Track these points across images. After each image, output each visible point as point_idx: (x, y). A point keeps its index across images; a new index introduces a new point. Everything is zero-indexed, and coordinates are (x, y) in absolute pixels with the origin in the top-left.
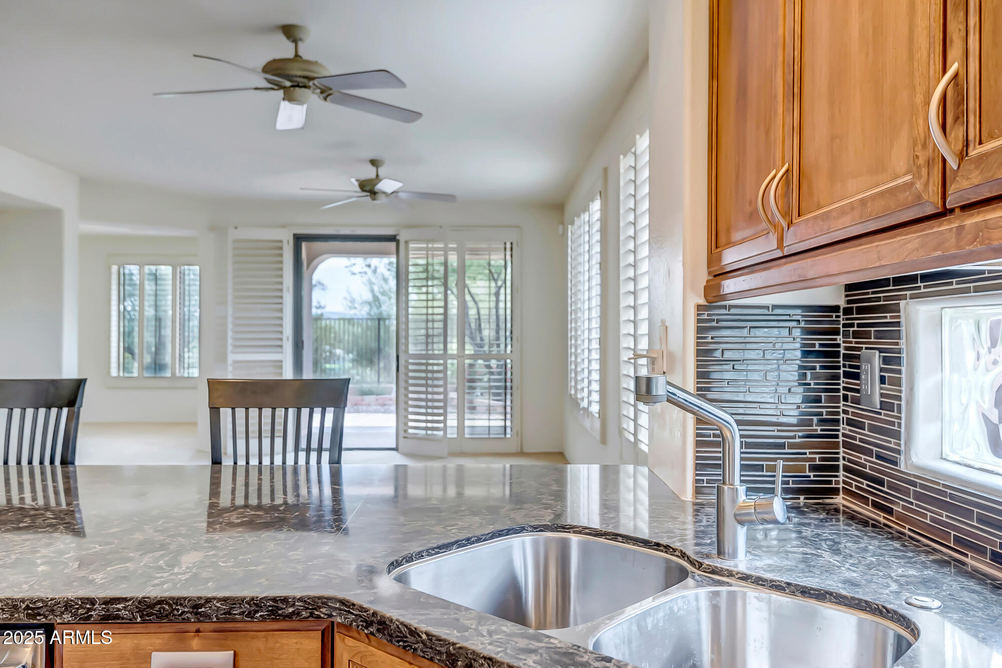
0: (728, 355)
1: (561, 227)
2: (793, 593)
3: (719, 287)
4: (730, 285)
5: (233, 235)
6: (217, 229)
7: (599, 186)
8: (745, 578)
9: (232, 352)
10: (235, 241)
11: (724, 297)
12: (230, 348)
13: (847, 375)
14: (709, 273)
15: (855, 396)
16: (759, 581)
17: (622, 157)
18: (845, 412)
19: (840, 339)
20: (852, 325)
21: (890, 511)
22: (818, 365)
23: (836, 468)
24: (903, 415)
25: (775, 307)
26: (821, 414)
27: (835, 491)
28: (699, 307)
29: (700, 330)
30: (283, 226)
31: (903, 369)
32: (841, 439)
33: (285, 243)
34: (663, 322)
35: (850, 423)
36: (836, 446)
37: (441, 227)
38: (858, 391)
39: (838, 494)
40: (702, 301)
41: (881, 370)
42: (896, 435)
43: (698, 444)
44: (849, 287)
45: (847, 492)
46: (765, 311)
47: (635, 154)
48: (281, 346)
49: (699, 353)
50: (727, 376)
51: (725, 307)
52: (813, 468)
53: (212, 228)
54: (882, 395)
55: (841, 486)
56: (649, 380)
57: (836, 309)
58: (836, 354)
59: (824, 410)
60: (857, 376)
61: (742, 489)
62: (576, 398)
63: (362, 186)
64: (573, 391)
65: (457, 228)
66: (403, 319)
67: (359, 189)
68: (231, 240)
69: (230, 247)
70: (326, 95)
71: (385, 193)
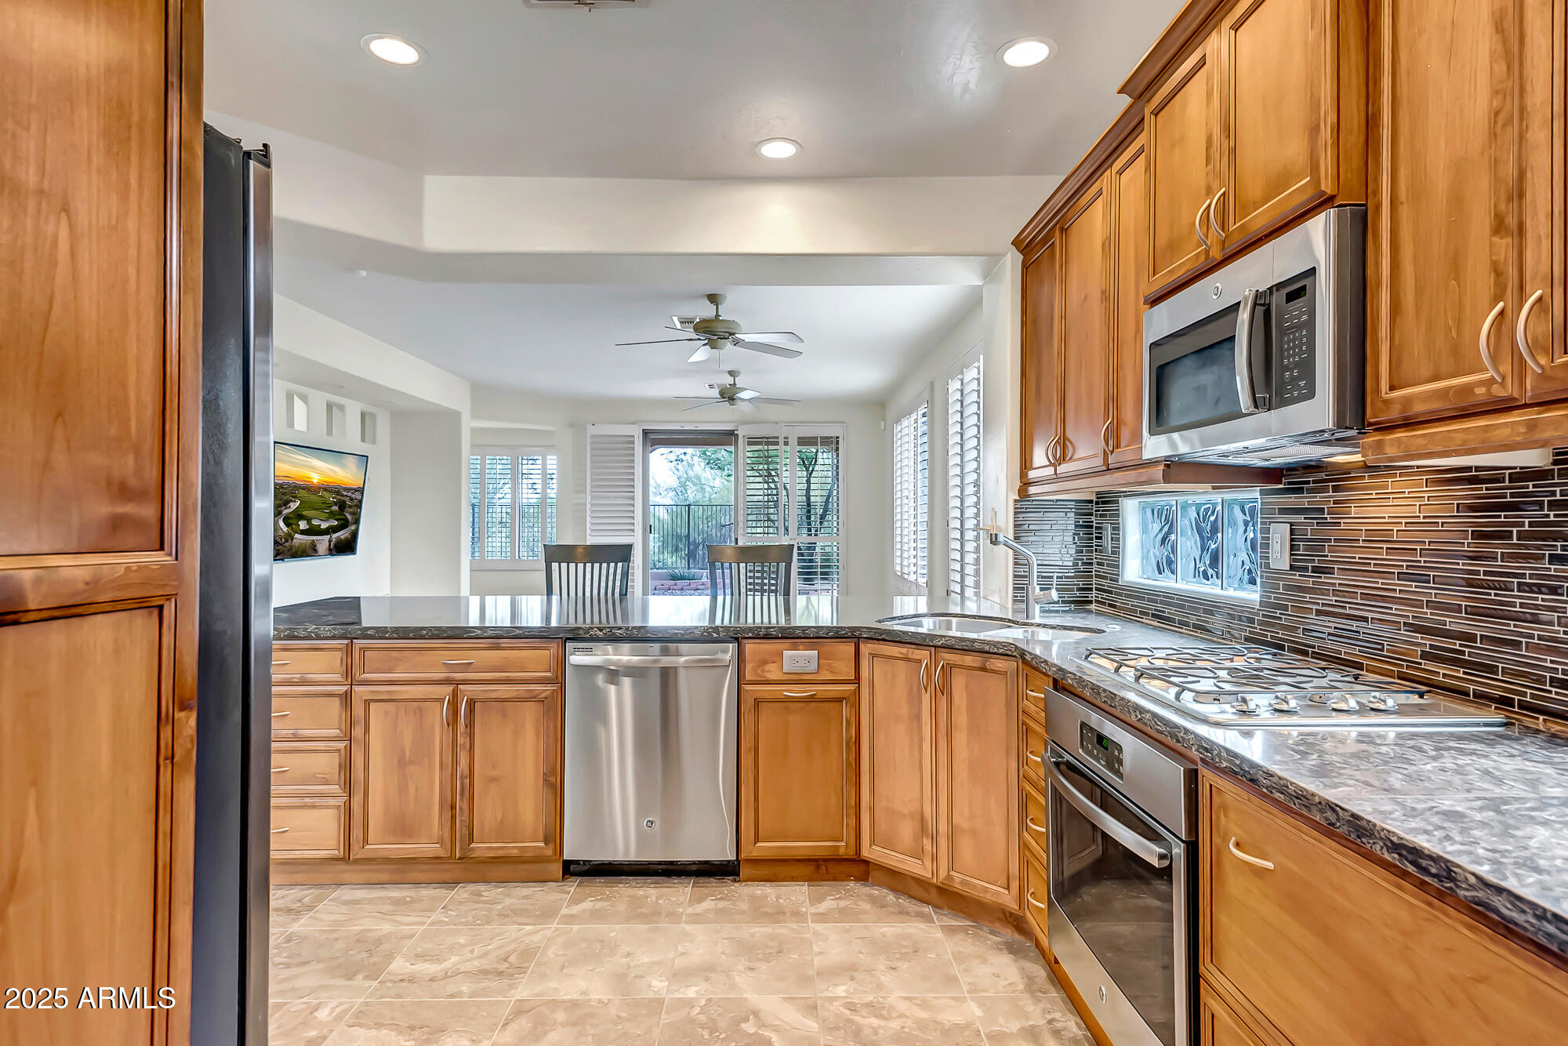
0: (1031, 527)
1: (883, 423)
2: (1060, 629)
3: (1027, 490)
4: (1032, 490)
5: (591, 430)
6: (576, 426)
7: (926, 396)
8: (1039, 625)
9: (590, 535)
10: (592, 436)
11: (1029, 496)
12: (588, 531)
13: (1097, 538)
14: (1021, 482)
15: (1100, 549)
16: (1045, 626)
17: (950, 380)
18: (1096, 558)
19: (1093, 518)
20: (1099, 511)
21: (1114, 606)
22: (1081, 533)
23: (1091, 589)
24: (1120, 556)
25: (1057, 500)
26: (1083, 559)
27: (1090, 602)
28: (1016, 501)
29: (1015, 513)
30: (634, 423)
31: (1121, 533)
32: (1094, 573)
33: (636, 437)
34: (993, 509)
35: (1098, 563)
36: (1091, 577)
37: (776, 424)
38: (1101, 546)
39: (1092, 603)
40: (1018, 498)
41: (1112, 534)
42: (1117, 567)
43: (1015, 576)
44: (1098, 493)
45: (1097, 602)
46: (1052, 503)
47: (962, 380)
48: (633, 530)
49: (1016, 526)
50: (1031, 539)
51: (1029, 501)
52: (1079, 589)
53: (571, 425)
54: (1112, 547)
55: (1094, 598)
56: (996, 535)
57: (1091, 502)
58: (1091, 527)
59: (1085, 558)
60: (1100, 538)
61: (1038, 588)
62: (903, 573)
63: (722, 394)
64: (898, 568)
65: (790, 424)
66: (741, 506)
67: (719, 396)
68: (589, 435)
69: (589, 441)
70: (736, 343)
71: (742, 399)
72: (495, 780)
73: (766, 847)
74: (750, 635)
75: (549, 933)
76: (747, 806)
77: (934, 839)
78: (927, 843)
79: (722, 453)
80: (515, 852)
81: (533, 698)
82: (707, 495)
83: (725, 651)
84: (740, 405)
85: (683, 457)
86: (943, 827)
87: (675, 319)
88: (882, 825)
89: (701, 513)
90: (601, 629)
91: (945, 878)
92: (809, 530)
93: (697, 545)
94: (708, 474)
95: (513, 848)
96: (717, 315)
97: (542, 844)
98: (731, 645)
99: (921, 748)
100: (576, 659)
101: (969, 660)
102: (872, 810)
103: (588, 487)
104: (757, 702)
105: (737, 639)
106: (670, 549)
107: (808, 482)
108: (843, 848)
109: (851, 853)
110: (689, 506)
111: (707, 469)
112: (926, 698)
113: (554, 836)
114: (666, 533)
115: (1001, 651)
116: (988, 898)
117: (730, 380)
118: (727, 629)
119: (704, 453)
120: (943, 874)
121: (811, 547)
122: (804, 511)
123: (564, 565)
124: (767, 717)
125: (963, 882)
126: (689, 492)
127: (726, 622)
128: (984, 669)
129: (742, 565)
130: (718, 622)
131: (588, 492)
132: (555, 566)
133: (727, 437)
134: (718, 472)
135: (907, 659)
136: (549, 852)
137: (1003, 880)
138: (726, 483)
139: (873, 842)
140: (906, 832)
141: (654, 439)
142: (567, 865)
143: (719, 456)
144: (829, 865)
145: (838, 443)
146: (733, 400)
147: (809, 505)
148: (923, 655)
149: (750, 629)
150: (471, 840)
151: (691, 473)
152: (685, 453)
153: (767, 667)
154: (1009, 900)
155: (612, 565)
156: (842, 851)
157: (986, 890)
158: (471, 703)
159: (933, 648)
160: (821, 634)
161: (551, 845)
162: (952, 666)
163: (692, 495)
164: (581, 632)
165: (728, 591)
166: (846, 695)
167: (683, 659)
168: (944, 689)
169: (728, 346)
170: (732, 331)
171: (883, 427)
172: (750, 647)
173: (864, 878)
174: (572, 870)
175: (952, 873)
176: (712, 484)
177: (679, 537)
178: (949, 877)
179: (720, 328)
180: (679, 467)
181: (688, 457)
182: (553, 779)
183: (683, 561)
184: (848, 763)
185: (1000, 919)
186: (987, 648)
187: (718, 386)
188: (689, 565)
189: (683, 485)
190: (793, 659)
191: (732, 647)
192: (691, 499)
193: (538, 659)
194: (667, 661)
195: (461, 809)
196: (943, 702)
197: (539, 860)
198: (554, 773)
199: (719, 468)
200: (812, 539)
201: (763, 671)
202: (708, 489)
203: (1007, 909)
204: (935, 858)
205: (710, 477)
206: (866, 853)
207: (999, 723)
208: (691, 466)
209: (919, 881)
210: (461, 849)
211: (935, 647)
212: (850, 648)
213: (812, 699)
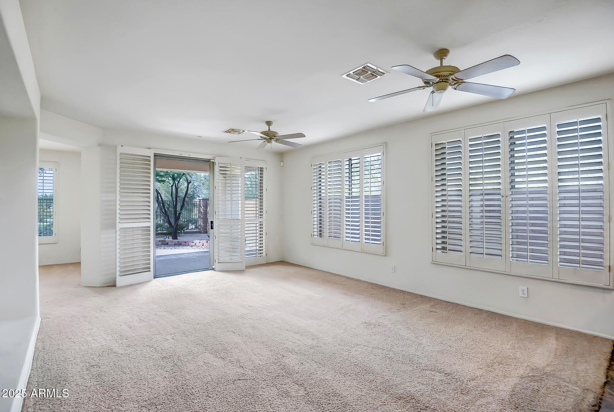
5: (120, 150)
9: (119, 223)
10: (121, 154)
12: (118, 220)
30: (148, 148)
68: (118, 153)
69: (118, 158)
103: (118, 189)
131: (118, 192)
133: (209, 164)
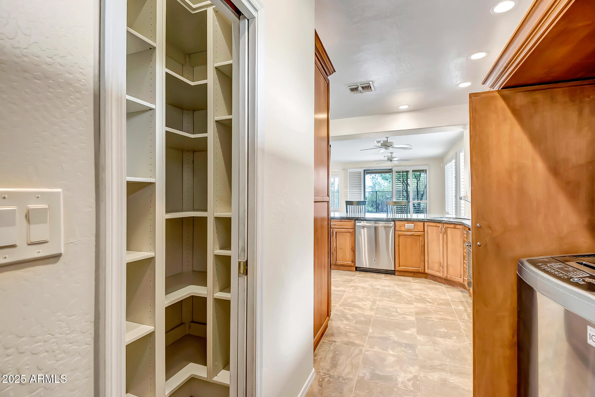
1: (442, 164)
6: (345, 170)
7: (455, 157)
12: (348, 199)
30: (361, 168)
33: (362, 172)
37: (405, 167)
53: (343, 169)
62: (448, 212)
63: (388, 159)
64: (447, 211)
65: (410, 166)
66: (394, 191)
67: (387, 160)
68: (348, 172)
69: (348, 174)
70: (392, 147)
71: (394, 161)
72: (341, 248)
73: (401, 268)
74: (397, 220)
75: (355, 278)
76: (397, 258)
77: (443, 267)
78: (441, 268)
79: (387, 175)
80: (345, 264)
81: (349, 232)
82: (382, 188)
83: (391, 224)
84: (394, 162)
85: (374, 177)
86: (445, 265)
87: (375, 142)
88: (430, 264)
89: (380, 194)
90: (363, 218)
91: (446, 276)
92: (418, 199)
93: (379, 205)
94: (382, 182)
95: (345, 263)
96: (387, 141)
97: (351, 263)
98: (392, 222)
99: (440, 246)
100: (357, 224)
101: (452, 226)
102: (428, 261)
103: (348, 187)
104: (399, 235)
105: (394, 221)
106: (370, 205)
107: (417, 183)
108: (421, 270)
109: (423, 271)
110: (376, 192)
111: (383, 180)
112: (441, 235)
113: (354, 261)
114: (369, 200)
115: (459, 224)
116: (456, 280)
117: (391, 155)
118: (392, 219)
119: (382, 175)
120: (445, 275)
121: (419, 204)
122: (416, 193)
123: (350, 206)
124: (401, 238)
125: (450, 277)
126: (376, 187)
127: (391, 217)
128: (455, 228)
129: (395, 206)
130: (389, 217)
132: (348, 206)
133: (390, 171)
134: (386, 181)
135: (436, 226)
136: (353, 264)
137: (460, 276)
138: (389, 184)
139: (428, 269)
140: (436, 266)
141: (367, 172)
142: (356, 268)
143: (386, 176)
144: (417, 274)
145: (426, 171)
146: (391, 161)
147: (418, 191)
148: (440, 225)
149: (397, 219)
150: (337, 261)
151: (377, 181)
152: (375, 176)
153: (402, 227)
154: (461, 280)
155: (362, 206)
156: (420, 270)
157: (455, 278)
158: (336, 233)
159: (443, 224)
160: (415, 220)
161: (353, 263)
162: (447, 228)
163: (377, 188)
164: (359, 218)
165: (391, 212)
166: (421, 235)
167: (380, 225)
168: (446, 233)
169: (390, 148)
170: (392, 145)
171: (442, 166)
172: (397, 223)
173: (426, 278)
174: (357, 269)
175: (447, 275)
176: (384, 185)
177: (373, 202)
178: (447, 276)
179: (388, 144)
180: (373, 180)
181: (376, 177)
182: (353, 249)
183: (375, 210)
184: (422, 250)
185: (459, 286)
186: (455, 223)
187: (387, 156)
188: (376, 211)
189: (374, 185)
190: (407, 225)
191: (393, 223)
192: (377, 190)
193: (350, 224)
194: (376, 225)
195: (334, 254)
196: (445, 236)
197: (351, 266)
198: (353, 248)
199: (386, 180)
200: (419, 201)
201: (400, 228)
202: (382, 186)
203: (461, 283)
204: (443, 272)
205: (383, 183)
206: (426, 271)
207: (459, 240)
208: (377, 179)
209: (440, 278)
210: (335, 262)
211: (443, 223)
212: (422, 224)
213: (412, 235)
